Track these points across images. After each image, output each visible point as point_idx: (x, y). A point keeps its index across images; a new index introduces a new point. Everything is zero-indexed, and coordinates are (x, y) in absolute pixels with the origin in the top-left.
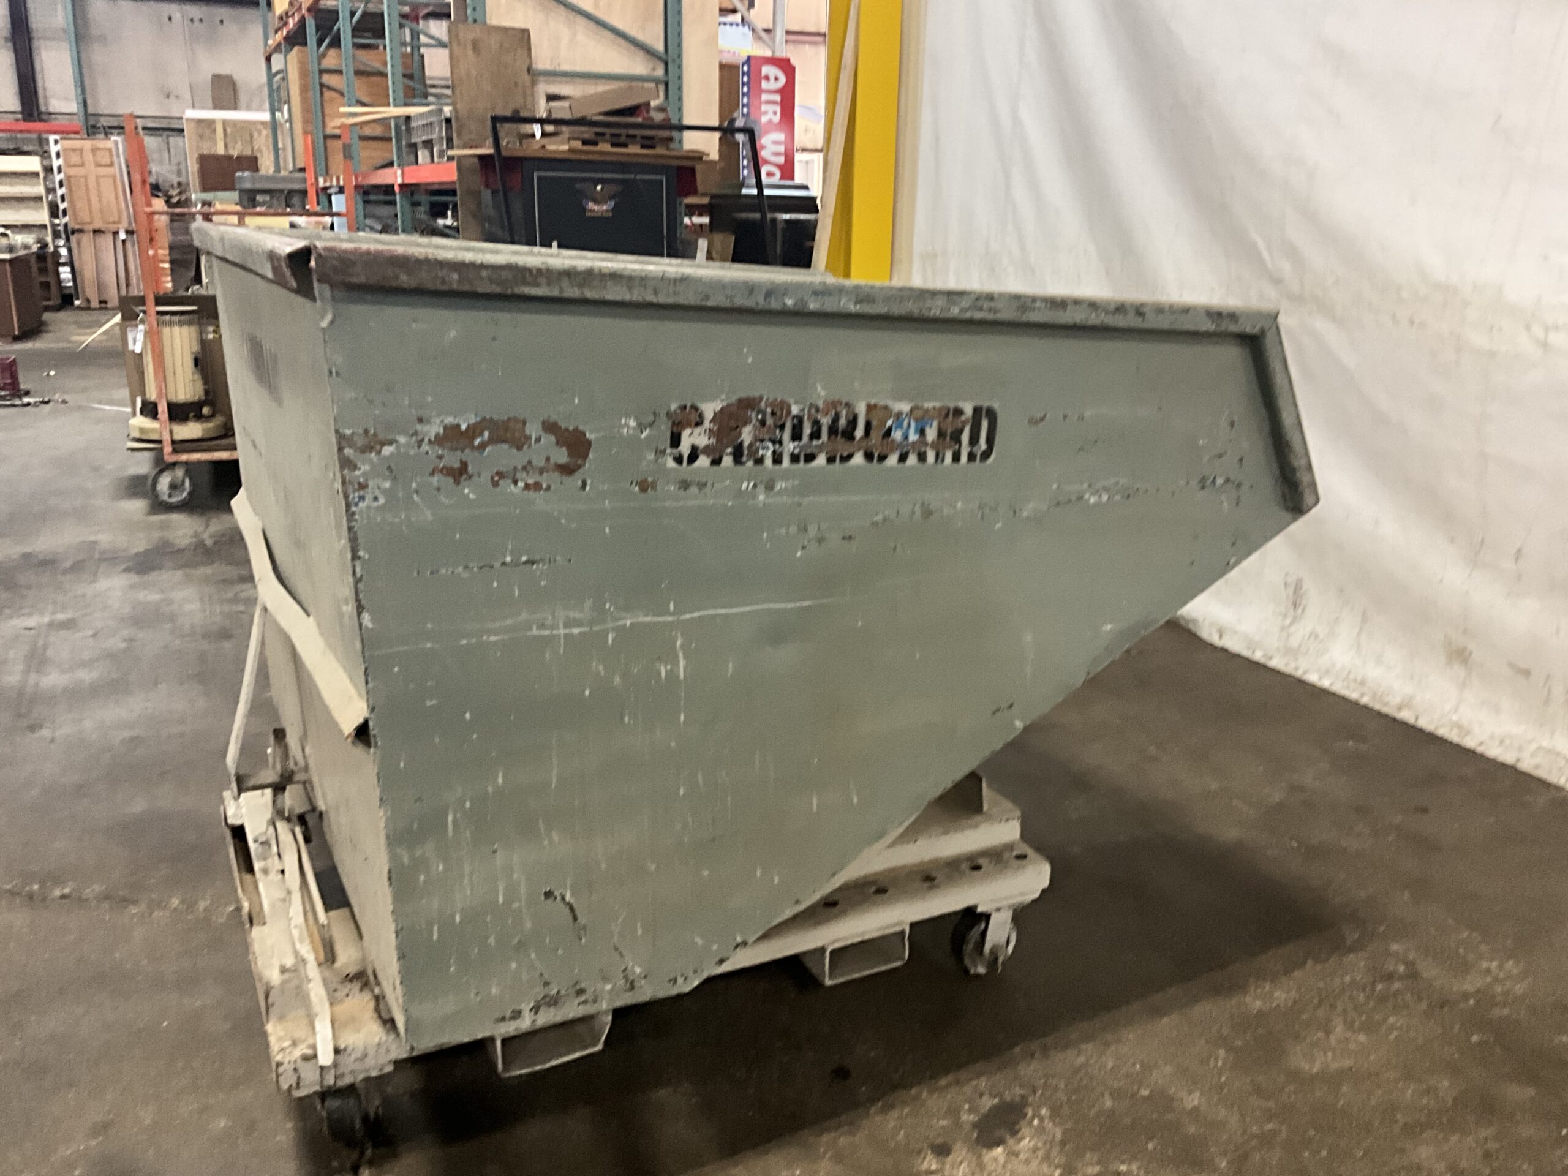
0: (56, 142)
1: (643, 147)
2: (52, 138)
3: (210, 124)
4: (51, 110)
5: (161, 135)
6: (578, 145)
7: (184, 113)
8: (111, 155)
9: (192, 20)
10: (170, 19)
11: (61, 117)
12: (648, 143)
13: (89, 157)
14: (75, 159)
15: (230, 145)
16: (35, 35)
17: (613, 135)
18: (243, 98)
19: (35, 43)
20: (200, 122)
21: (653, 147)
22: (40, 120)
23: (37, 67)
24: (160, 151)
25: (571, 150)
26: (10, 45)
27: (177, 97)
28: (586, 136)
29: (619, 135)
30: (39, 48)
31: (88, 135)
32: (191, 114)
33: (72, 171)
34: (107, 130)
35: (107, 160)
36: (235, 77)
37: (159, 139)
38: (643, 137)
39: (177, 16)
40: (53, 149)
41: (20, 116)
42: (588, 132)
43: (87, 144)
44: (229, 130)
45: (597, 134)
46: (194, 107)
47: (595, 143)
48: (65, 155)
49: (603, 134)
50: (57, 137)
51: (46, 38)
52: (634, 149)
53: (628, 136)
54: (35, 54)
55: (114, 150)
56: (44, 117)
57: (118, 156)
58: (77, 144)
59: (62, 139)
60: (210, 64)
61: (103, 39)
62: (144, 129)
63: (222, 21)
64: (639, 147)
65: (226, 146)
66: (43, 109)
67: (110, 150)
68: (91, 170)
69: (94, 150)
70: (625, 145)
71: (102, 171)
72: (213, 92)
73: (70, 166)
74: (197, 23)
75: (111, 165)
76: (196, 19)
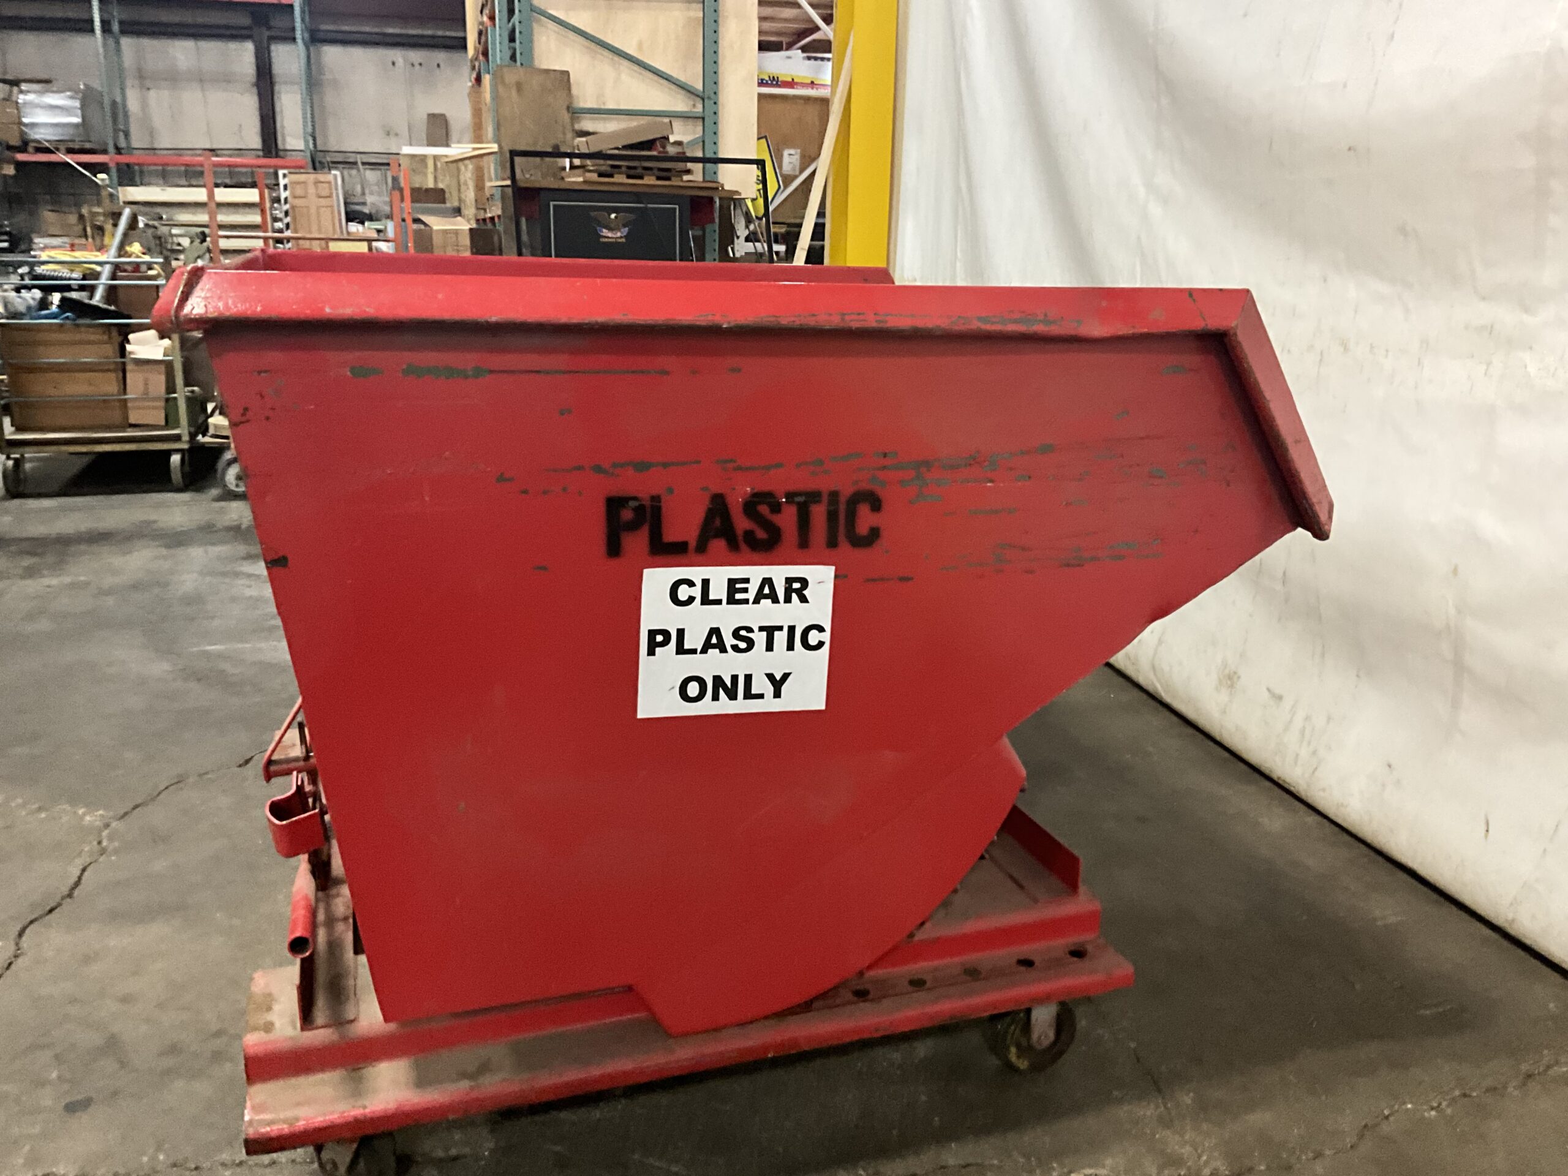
0: (285, 176)
1: (658, 178)
2: (281, 173)
3: (423, 159)
4: (288, 147)
5: (380, 169)
6: (594, 177)
7: (401, 149)
8: (330, 189)
9: (413, 65)
10: (394, 64)
11: (293, 153)
12: (665, 175)
13: (312, 190)
14: (299, 191)
15: (440, 177)
16: (277, 79)
17: (629, 168)
18: (454, 135)
19: (277, 88)
20: (413, 156)
21: (668, 179)
22: (277, 156)
23: (278, 109)
24: (377, 184)
25: (585, 182)
26: (255, 90)
27: (397, 135)
28: (603, 168)
29: (635, 168)
30: (279, 93)
31: (315, 168)
32: (407, 150)
33: (297, 202)
34: (331, 165)
35: (325, 193)
36: (448, 115)
37: (379, 173)
38: (660, 170)
39: (400, 62)
40: (282, 182)
41: (261, 153)
42: (605, 165)
43: (312, 177)
44: (439, 165)
45: (613, 166)
46: (411, 145)
47: (611, 176)
48: (293, 188)
49: (619, 167)
50: (285, 171)
51: (286, 83)
52: (650, 180)
53: (646, 169)
54: (276, 97)
55: (333, 183)
56: (281, 153)
57: (337, 189)
58: (302, 178)
59: (290, 173)
60: (428, 105)
61: (335, 83)
62: (364, 164)
63: (438, 66)
64: (654, 178)
65: (435, 178)
66: (280, 146)
67: (329, 183)
68: (313, 202)
69: (317, 183)
70: (641, 177)
71: (323, 202)
72: (428, 129)
73: (295, 197)
74: (417, 67)
75: (330, 196)
76: (416, 64)
